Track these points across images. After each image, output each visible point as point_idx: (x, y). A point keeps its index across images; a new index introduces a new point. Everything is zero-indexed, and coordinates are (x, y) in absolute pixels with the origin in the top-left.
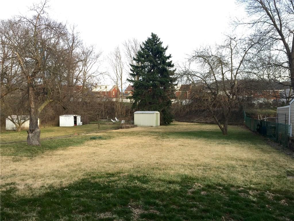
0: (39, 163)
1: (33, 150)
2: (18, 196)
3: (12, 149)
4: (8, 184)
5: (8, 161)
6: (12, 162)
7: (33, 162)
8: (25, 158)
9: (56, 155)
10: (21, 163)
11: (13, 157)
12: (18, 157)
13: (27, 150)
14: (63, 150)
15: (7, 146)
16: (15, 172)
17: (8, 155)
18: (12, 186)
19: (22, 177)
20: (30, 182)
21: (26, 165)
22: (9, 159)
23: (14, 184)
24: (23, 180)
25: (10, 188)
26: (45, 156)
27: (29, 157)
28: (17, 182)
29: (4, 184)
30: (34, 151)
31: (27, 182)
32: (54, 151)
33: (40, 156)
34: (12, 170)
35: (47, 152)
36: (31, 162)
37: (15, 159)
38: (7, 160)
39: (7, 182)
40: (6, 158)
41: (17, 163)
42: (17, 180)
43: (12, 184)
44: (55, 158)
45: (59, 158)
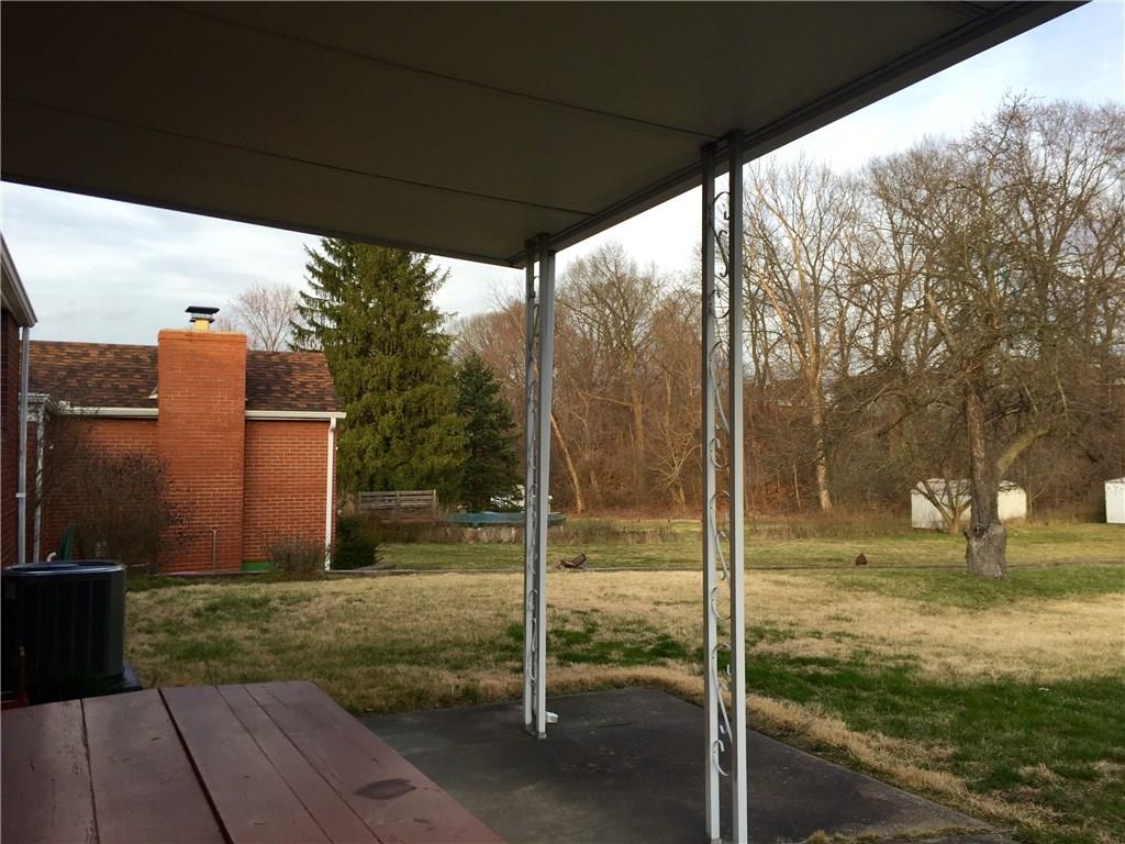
0: (990, 627)
1: (983, 590)
2: (921, 681)
3: (922, 583)
4: (900, 657)
5: (908, 611)
6: (916, 615)
7: (975, 621)
8: (955, 609)
9: (1050, 612)
10: (941, 620)
11: (921, 603)
12: (935, 605)
13: (963, 588)
14: (1082, 600)
15: (908, 575)
16: (923, 637)
17: (908, 598)
18: (911, 662)
19: (938, 649)
20: (955, 660)
21: (954, 627)
22: (912, 606)
23: (915, 658)
24: (939, 655)
25: (906, 664)
26: (1014, 612)
27: (966, 611)
28: (923, 656)
29: (892, 655)
30: (985, 596)
31: (949, 660)
32: (1050, 601)
33: (1001, 610)
34: (916, 633)
35: (1026, 602)
36: (969, 621)
37: (927, 609)
38: (904, 608)
39: (898, 653)
40: (903, 605)
41: (932, 618)
42: (923, 652)
43: (909, 657)
44: (1046, 620)
45: (1056, 622)
